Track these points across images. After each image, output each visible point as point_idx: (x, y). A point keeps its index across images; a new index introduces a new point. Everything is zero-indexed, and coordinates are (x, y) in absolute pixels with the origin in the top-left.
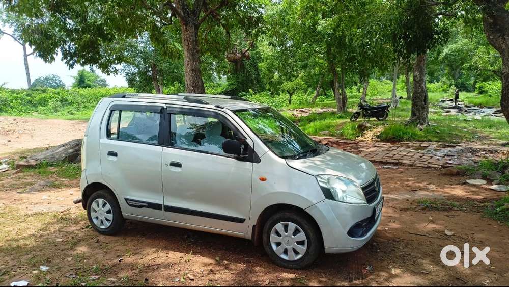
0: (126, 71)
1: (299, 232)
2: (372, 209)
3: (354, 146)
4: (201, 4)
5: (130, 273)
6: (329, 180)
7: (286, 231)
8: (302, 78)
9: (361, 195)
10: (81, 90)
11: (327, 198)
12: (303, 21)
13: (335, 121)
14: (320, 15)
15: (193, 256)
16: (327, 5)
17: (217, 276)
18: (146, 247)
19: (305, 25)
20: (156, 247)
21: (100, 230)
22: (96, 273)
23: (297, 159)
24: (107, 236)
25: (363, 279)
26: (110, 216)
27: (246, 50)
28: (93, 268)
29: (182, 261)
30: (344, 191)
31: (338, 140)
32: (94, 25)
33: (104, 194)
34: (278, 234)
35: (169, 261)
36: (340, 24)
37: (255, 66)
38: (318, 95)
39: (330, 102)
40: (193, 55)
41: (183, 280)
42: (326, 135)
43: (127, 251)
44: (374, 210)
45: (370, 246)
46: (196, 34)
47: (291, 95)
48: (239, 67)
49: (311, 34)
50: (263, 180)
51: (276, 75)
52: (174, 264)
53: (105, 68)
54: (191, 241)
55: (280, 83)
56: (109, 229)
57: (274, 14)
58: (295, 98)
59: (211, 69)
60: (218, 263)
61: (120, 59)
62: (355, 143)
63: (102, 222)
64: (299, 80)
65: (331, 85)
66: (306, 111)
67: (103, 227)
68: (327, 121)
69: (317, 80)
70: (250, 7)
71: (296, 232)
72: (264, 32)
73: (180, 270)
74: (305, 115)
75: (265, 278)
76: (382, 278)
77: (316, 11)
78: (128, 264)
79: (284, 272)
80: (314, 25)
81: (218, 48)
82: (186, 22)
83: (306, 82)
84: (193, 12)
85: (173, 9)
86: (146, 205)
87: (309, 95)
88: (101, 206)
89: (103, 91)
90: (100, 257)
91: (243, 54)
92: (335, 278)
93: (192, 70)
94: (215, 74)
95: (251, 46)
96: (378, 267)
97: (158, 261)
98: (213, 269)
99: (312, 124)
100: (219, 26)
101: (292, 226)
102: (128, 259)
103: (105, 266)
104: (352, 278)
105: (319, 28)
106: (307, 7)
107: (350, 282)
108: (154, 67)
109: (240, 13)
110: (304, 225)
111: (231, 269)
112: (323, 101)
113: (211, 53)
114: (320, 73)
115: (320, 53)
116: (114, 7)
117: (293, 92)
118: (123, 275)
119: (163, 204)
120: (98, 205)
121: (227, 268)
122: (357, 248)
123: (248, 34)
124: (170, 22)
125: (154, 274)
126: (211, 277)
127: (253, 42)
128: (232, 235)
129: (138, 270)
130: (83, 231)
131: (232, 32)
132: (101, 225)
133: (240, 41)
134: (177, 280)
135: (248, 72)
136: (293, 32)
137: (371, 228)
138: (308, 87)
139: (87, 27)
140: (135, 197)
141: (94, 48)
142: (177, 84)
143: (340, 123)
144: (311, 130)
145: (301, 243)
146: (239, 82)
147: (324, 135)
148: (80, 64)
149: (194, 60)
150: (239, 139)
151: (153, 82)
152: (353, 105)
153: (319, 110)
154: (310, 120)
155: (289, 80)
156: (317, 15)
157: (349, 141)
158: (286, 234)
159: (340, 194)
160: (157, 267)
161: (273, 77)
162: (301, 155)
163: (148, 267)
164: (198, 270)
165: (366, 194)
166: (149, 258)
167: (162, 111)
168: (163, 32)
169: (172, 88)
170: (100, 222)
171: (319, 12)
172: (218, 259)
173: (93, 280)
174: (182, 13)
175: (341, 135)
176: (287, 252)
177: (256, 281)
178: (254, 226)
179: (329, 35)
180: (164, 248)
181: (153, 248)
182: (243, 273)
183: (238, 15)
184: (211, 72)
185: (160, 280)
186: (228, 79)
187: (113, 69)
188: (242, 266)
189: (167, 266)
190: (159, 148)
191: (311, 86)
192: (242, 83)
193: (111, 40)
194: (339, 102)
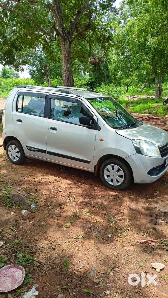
0: (30, 69)
1: (120, 170)
2: (164, 160)
3: (163, 120)
4: (74, 28)
5: (28, 186)
6: (139, 142)
7: (113, 169)
8: (135, 76)
9: (158, 152)
10: (4, 80)
11: (137, 153)
12: (138, 39)
13: (153, 105)
14: (150, 35)
15: (62, 179)
16: (154, 28)
17: (74, 191)
18: (38, 173)
19: (139, 42)
20: (42, 173)
21: (13, 162)
22: (10, 184)
23: (123, 129)
24: (17, 165)
25: (154, 198)
26: (19, 155)
27: (101, 56)
28: (9, 182)
29: (56, 181)
30: (147, 149)
31: (153, 116)
32: (10, 41)
33: (15, 142)
34: (108, 171)
35: (49, 181)
36: (162, 42)
37: (106, 67)
38: (145, 87)
39: (152, 92)
40: (68, 60)
41: (55, 191)
42: (147, 113)
43: (27, 174)
44: (165, 161)
45: (161, 181)
46: (70, 47)
47: (128, 86)
48: (97, 67)
49: (143, 48)
50: (102, 140)
51: (119, 74)
52: (52, 182)
53: (17, 67)
54: (61, 171)
55: (121, 79)
56: (18, 162)
57: (120, 34)
58: (130, 89)
59: (80, 69)
60: (75, 184)
61: (25, 63)
62: (164, 119)
63: (14, 158)
64: (133, 77)
65: (154, 80)
66: (136, 97)
67: (15, 160)
68: (148, 104)
69: (145, 78)
70: (105, 29)
71: (118, 170)
72: (113, 46)
73: (54, 186)
74: (135, 100)
75: (100, 193)
76: (165, 199)
77: (147, 32)
78: (28, 181)
79: (111, 191)
80: (145, 42)
81: (83, 56)
82: (64, 40)
83: (138, 79)
84: (69, 33)
85: (57, 30)
86: (38, 150)
87: (140, 87)
88: (13, 148)
89: (17, 80)
90: (13, 176)
91: (100, 60)
92: (138, 196)
93: (67, 70)
94: (82, 71)
95: (105, 54)
96: (164, 193)
97: (43, 180)
98: (72, 187)
99: (139, 105)
100: (85, 42)
101: (116, 167)
102: (28, 178)
103: (15, 181)
104: (148, 197)
105: (148, 44)
106: (141, 30)
107: (146, 199)
108: (46, 67)
109: (98, 33)
110: (123, 167)
111: (81, 188)
112: (148, 91)
113: (79, 59)
114: (147, 74)
115: (148, 60)
116: (21, 29)
117: (130, 85)
118: (24, 186)
119: (46, 150)
120: (12, 148)
121: (79, 187)
122: (153, 181)
123: (103, 47)
124: (55, 39)
125: (40, 187)
126: (70, 191)
127: (106, 52)
128: (83, 169)
129: (32, 184)
130: (4, 161)
131: (93, 46)
132: (13, 159)
133: (98, 51)
134: (52, 191)
135: (102, 71)
136: (131, 46)
137: (162, 171)
138: (139, 82)
139: (6, 41)
140: (31, 145)
141: (10, 55)
142: (59, 78)
143: (156, 106)
144: (137, 110)
145: (121, 176)
146: (96, 77)
147: (145, 113)
148: (3, 64)
149: (68, 63)
150: (89, 116)
151: (45, 76)
152: (166, 95)
153: (145, 97)
154: (138, 103)
155: (127, 77)
156: (148, 35)
157: (160, 118)
158: (113, 171)
159: (145, 151)
160: (42, 184)
161: (117, 74)
162: (125, 127)
163: (37, 183)
164: (64, 187)
165: (161, 152)
166: (39, 178)
167: (46, 97)
168: (51, 45)
169: (56, 80)
170: (13, 157)
171: (149, 33)
172: (75, 181)
173: (9, 188)
174: (62, 34)
175: (156, 113)
176: (113, 180)
177: (94, 195)
178: (95, 166)
179: (154, 48)
180: (47, 174)
181: (41, 173)
182: (87, 190)
183: (97, 34)
184: (80, 71)
185: (44, 190)
186: (90, 75)
187: (21, 68)
188: (88, 186)
189: (48, 183)
190: (45, 119)
191: (141, 81)
192: (98, 78)
193: (20, 50)
194: (157, 92)
